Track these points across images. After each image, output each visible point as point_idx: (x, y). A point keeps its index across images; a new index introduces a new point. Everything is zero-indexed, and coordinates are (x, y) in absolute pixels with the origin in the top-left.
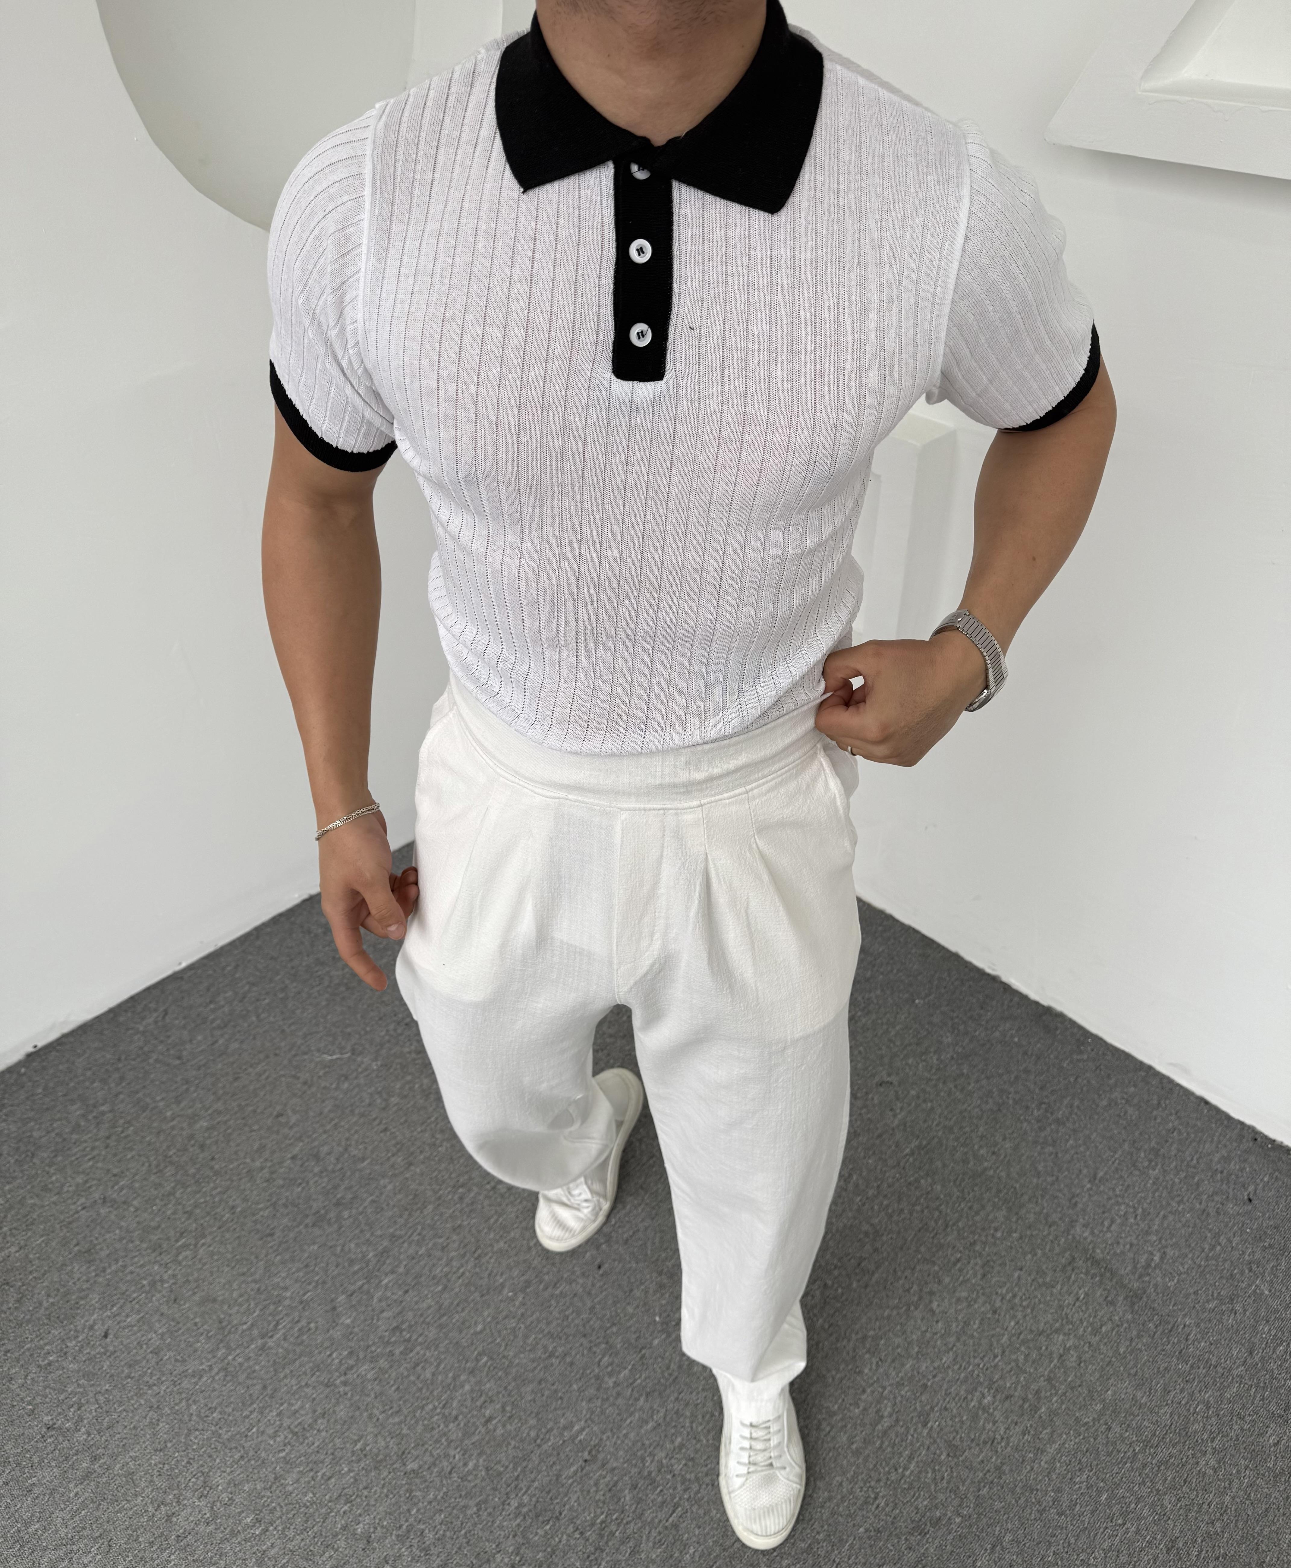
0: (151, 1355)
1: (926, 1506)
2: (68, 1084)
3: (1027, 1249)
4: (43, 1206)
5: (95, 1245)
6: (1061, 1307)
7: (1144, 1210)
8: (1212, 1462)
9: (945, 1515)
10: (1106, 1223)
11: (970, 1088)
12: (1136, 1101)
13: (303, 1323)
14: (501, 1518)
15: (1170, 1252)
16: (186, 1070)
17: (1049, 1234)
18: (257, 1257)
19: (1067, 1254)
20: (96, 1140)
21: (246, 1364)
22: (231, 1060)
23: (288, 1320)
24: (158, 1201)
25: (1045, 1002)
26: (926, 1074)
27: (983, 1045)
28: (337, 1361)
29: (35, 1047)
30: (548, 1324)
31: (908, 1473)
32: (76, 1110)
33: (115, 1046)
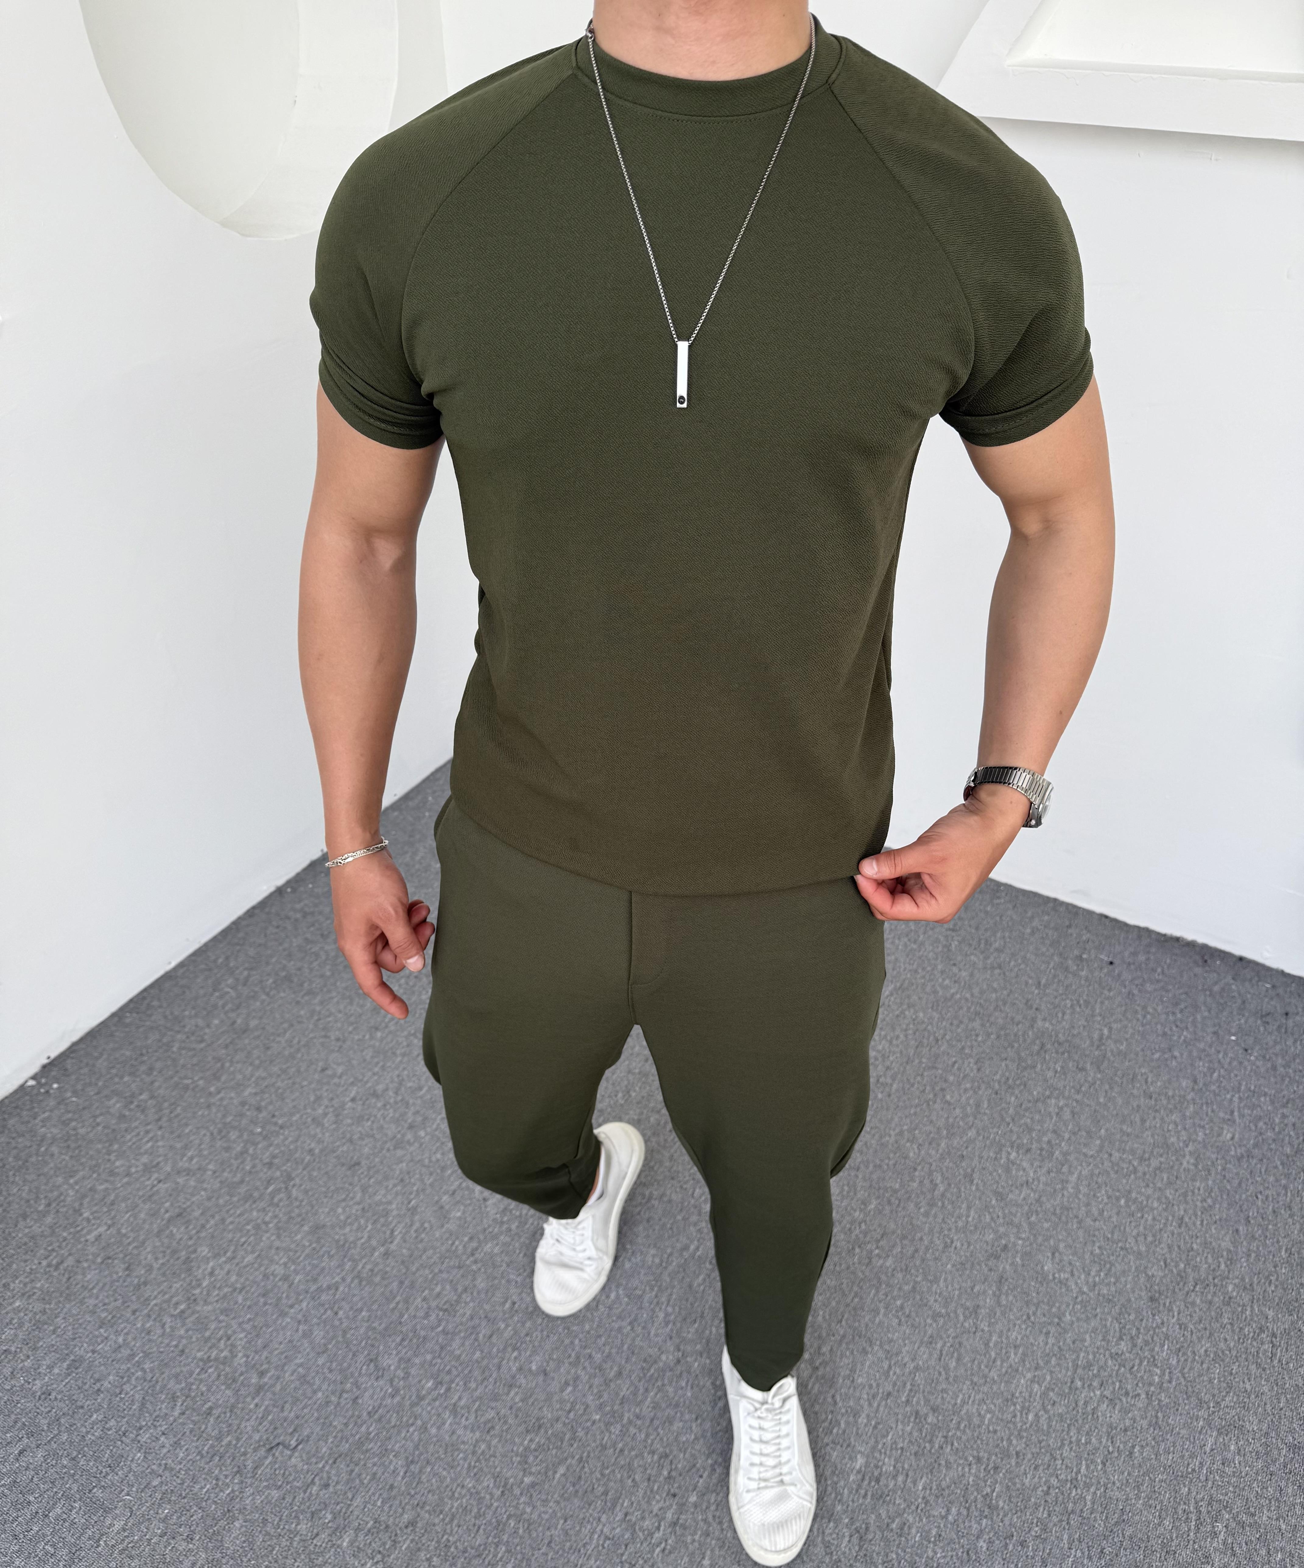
0: (280, 1283)
2: (96, 1084)
3: (1006, 1044)
4: (115, 1189)
5: (185, 1209)
6: (1046, 1080)
7: (1085, 1001)
9: (1010, 1241)
10: (1060, 1015)
12: (1052, 925)
13: (417, 1225)
14: (654, 1328)
15: (1115, 1026)
16: (215, 1050)
17: (1019, 1030)
18: (351, 1184)
20: (148, 1124)
21: (376, 1270)
22: (256, 1034)
23: (401, 1226)
24: (233, 1161)
28: (460, 1247)
29: (49, 1058)
31: (970, 1219)
32: (115, 1104)
33: (131, 1043)
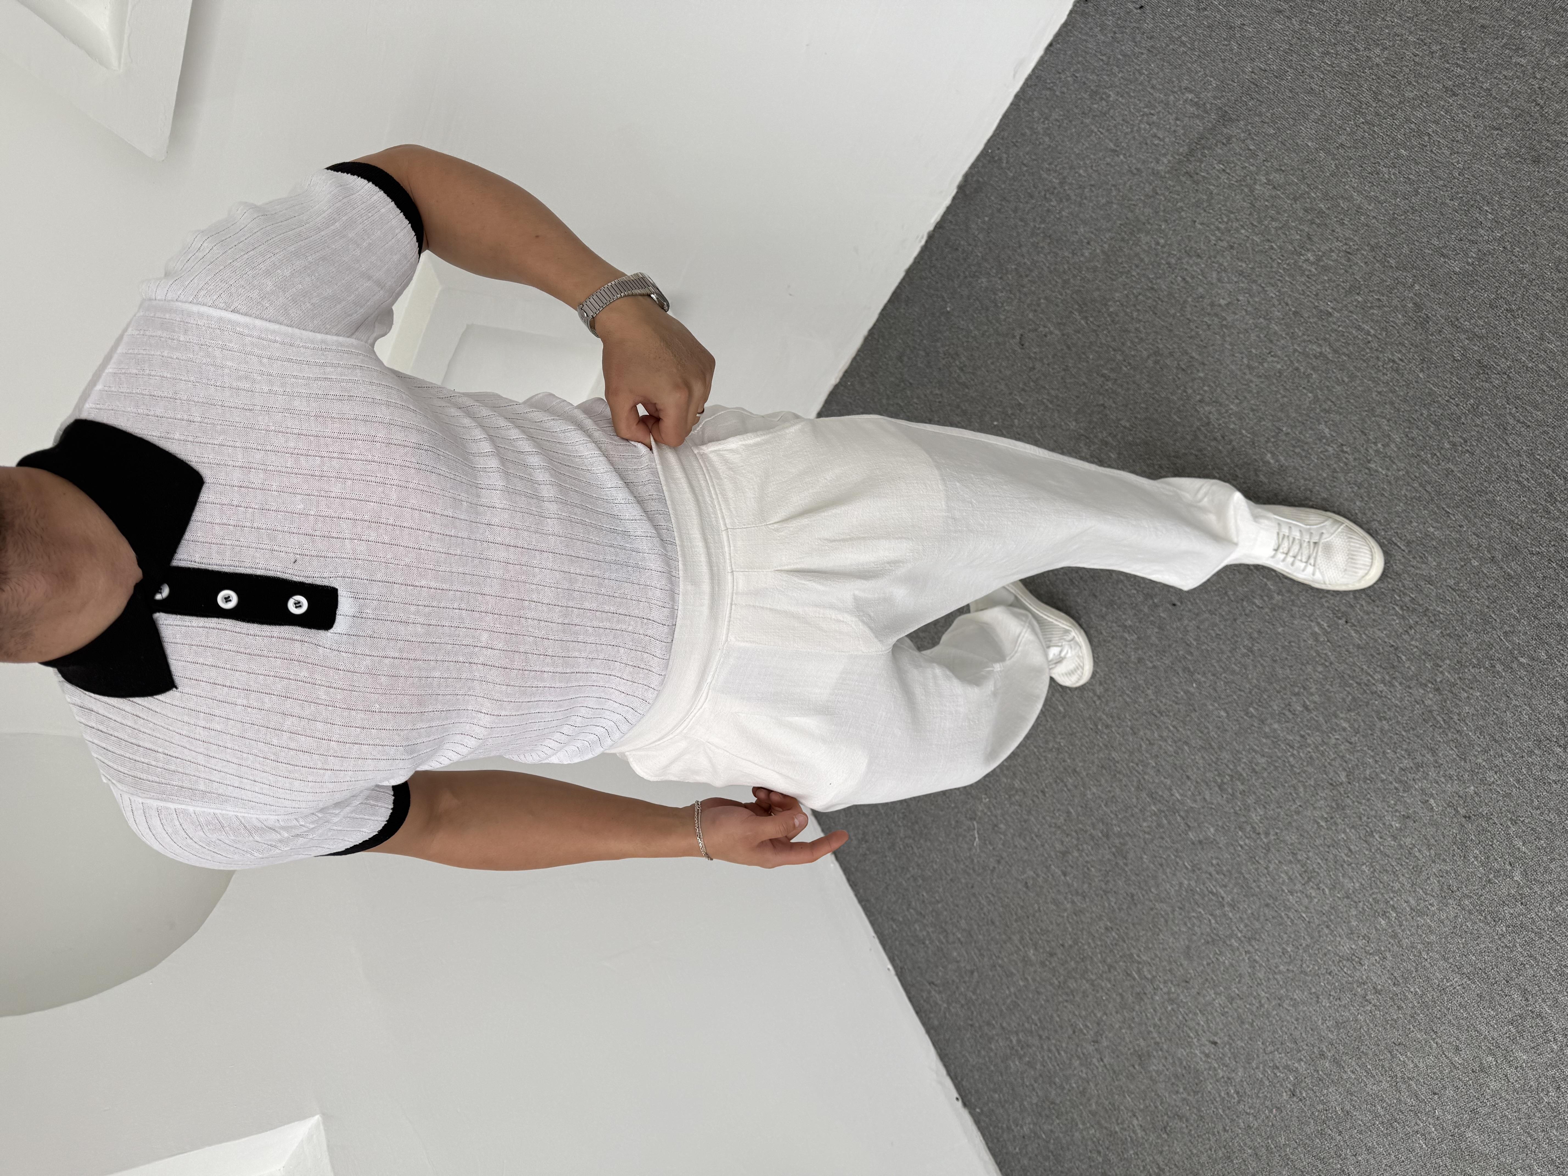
0: (1234, 1005)
1: (1403, 316)
2: (992, 1071)
3: (1176, 215)
4: (1099, 1096)
5: (1135, 1051)
6: (1230, 186)
7: (1147, 107)
8: (1378, 51)
9: (1412, 298)
10: (1156, 142)
11: (1029, 263)
12: (1046, 110)
13: (1211, 869)
14: (1393, 700)
15: (1185, 83)
16: (983, 967)
17: (1163, 194)
18: (1152, 909)
19: (1183, 179)
20: (1042, 1047)
21: (1246, 921)
22: (975, 927)
23: (1208, 884)
24: (1098, 995)
25: (953, 191)
26: (1015, 302)
27: (990, 248)
28: (1247, 841)
29: (957, 1099)
30: (1223, 652)
31: (1372, 332)
32: (1015, 1065)
33: (959, 1029)
